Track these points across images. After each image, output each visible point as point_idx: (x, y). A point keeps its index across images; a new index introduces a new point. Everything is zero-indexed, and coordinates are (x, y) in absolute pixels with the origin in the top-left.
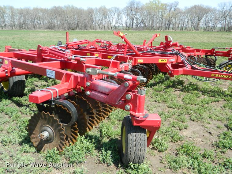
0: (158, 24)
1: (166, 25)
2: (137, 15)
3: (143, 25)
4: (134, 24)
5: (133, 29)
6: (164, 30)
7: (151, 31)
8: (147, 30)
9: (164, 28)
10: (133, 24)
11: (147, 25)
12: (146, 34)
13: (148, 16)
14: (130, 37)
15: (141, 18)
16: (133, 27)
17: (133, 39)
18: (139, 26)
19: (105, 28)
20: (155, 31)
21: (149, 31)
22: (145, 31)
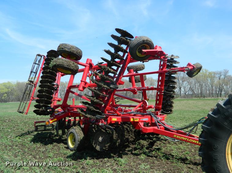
0: (208, 92)
1: (217, 92)
2: (184, 84)
3: (191, 93)
4: (182, 92)
5: (181, 97)
6: (215, 97)
7: (201, 98)
8: (196, 97)
9: (215, 95)
10: (180, 92)
11: (195, 92)
12: (194, 102)
13: (196, 84)
14: (177, 106)
15: (189, 86)
16: (181, 95)
17: (180, 107)
18: (187, 93)
19: (153, 97)
20: (205, 98)
21: (198, 98)
22: (194, 98)
